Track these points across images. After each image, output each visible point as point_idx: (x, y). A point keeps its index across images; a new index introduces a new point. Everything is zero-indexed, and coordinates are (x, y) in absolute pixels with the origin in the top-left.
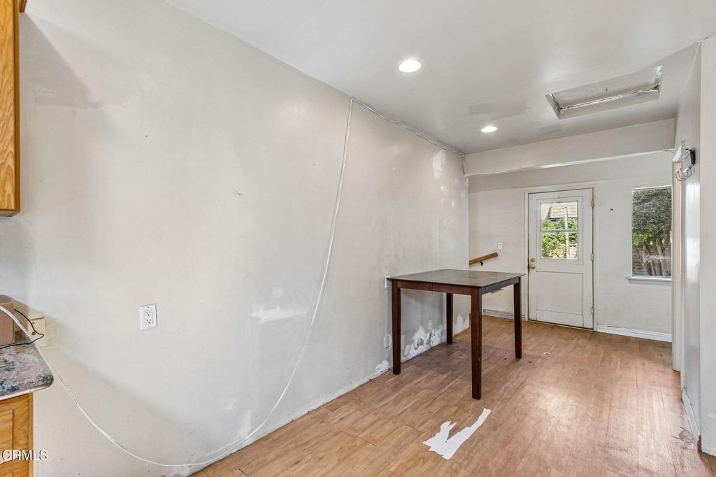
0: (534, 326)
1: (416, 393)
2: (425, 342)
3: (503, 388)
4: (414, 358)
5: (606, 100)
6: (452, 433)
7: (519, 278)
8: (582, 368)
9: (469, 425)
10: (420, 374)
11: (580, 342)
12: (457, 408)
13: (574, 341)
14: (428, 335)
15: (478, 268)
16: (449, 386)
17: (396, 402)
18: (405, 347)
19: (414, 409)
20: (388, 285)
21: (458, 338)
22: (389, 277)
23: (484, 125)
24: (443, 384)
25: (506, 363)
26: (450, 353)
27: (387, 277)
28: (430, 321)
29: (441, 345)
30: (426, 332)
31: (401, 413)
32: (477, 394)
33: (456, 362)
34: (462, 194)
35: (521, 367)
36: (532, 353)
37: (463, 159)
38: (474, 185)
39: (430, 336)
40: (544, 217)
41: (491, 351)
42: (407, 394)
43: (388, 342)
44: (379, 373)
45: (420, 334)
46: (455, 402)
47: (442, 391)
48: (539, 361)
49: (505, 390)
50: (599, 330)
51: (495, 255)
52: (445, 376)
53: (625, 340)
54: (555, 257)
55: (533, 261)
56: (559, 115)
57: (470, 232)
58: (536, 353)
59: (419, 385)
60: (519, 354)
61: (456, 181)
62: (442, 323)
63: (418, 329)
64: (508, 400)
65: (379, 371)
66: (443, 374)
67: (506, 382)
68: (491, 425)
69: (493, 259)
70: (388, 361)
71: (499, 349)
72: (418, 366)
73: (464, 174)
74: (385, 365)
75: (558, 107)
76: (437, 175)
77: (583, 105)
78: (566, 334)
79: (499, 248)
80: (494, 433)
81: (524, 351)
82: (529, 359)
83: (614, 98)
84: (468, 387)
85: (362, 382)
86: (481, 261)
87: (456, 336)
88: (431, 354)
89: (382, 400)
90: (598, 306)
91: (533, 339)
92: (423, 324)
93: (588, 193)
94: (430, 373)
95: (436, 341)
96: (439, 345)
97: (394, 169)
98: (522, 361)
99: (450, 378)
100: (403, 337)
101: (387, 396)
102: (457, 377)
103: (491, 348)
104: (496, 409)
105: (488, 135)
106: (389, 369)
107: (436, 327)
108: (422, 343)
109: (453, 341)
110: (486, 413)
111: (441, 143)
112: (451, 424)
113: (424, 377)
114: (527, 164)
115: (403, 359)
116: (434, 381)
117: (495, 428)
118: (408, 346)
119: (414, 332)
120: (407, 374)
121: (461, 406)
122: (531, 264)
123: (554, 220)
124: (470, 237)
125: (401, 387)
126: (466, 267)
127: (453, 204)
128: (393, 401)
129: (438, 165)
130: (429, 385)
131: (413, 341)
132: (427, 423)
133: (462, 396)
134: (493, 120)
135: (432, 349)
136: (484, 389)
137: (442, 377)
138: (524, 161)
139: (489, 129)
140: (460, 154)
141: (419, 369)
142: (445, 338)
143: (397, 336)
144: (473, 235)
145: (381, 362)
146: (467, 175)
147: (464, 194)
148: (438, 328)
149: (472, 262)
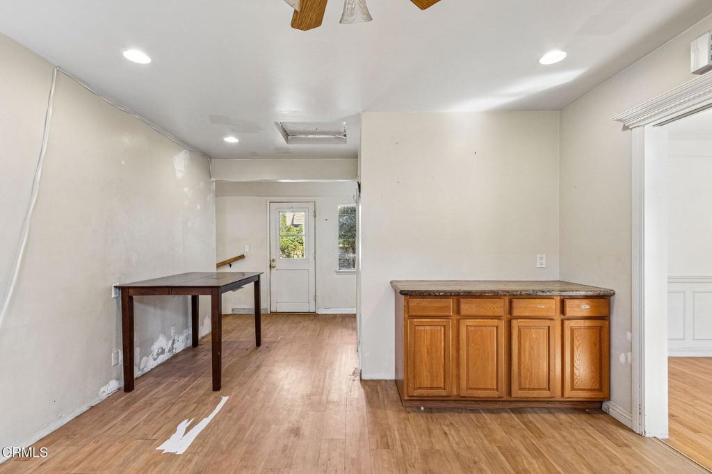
0: (274, 316)
1: (152, 404)
2: (167, 350)
3: (242, 375)
4: (152, 369)
5: (317, 136)
6: (188, 429)
7: (259, 276)
8: (304, 343)
9: (207, 416)
10: (159, 384)
11: (305, 324)
12: (196, 405)
13: (302, 324)
14: (171, 342)
15: (227, 269)
16: (190, 387)
17: (127, 419)
18: (140, 360)
19: (148, 420)
20: (116, 294)
21: (205, 340)
22: (118, 284)
23: (226, 135)
24: (184, 387)
25: (248, 351)
26: (195, 356)
27: (113, 285)
28: (172, 328)
29: (186, 350)
30: (168, 339)
31: (132, 430)
32: (217, 386)
33: (201, 362)
34: (208, 198)
35: (259, 354)
36: (269, 340)
37: (210, 162)
38: (221, 190)
39: (173, 343)
40: (289, 223)
41: (236, 345)
42: (141, 408)
43: (117, 358)
44: (104, 396)
45: (161, 343)
46: (196, 399)
47: (182, 394)
48: (274, 345)
49: (244, 376)
50: (319, 313)
51: (242, 257)
52: (187, 379)
53: (334, 316)
54: (296, 257)
55: (273, 261)
56: (287, 141)
57: (217, 235)
58: (273, 339)
59: (155, 396)
60: (258, 343)
61: (202, 184)
62: (187, 327)
63: (158, 337)
64: (245, 383)
65: (105, 394)
66: (185, 377)
67: (246, 368)
68: (228, 409)
69: (241, 261)
70: (118, 379)
71: (242, 342)
72: (157, 377)
73: (211, 178)
74: (114, 385)
75: (286, 134)
76: (179, 175)
77: (303, 136)
78: (297, 319)
79: (246, 250)
80: (229, 415)
81: (263, 339)
82: (266, 345)
83: (322, 136)
84: (209, 383)
85: (78, 412)
86: (229, 263)
87: (203, 338)
88: (173, 361)
89: (107, 423)
90: (318, 294)
91: (272, 328)
92: (164, 332)
93: (311, 206)
94: (171, 380)
95: (180, 346)
96: (183, 350)
97: (123, 163)
98: (260, 348)
99: (193, 379)
100: (137, 351)
101: (115, 417)
102: (199, 377)
103: (236, 342)
104: (233, 394)
105: (230, 144)
106: (119, 389)
107: (179, 332)
108: (163, 352)
109: (199, 343)
110: (225, 399)
111: (183, 144)
112: (188, 421)
113: (163, 385)
114: (267, 177)
115: (137, 373)
116: (174, 387)
117: (230, 411)
118: (145, 358)
119: (152, 341)
120: (143, 389)
121: (201, 402)
122: (272, 263)
123: (296, 226)
124: (217, 239)
125: (133, 404)
126: (214, 269)
127: (198, 207)
128: (122, 420)
129: (180, 165)
130: (169, 391)
131: (151, 352)
132: (163, 429)
133: (203, 392)
134: (234, 132)
135: (176, 356)
136: (224, 380)
137: (184, 381)
138: (264, 173)
139: (231, 140)
140: (206, 158)
141: (158, 379)
142: (190, 343)
143: (128, 350)
144: (220, 239)
145: (107, 383)
146: (212, 179)
147: (210, 197)
148: (182, 334)
149: (219, 265)
